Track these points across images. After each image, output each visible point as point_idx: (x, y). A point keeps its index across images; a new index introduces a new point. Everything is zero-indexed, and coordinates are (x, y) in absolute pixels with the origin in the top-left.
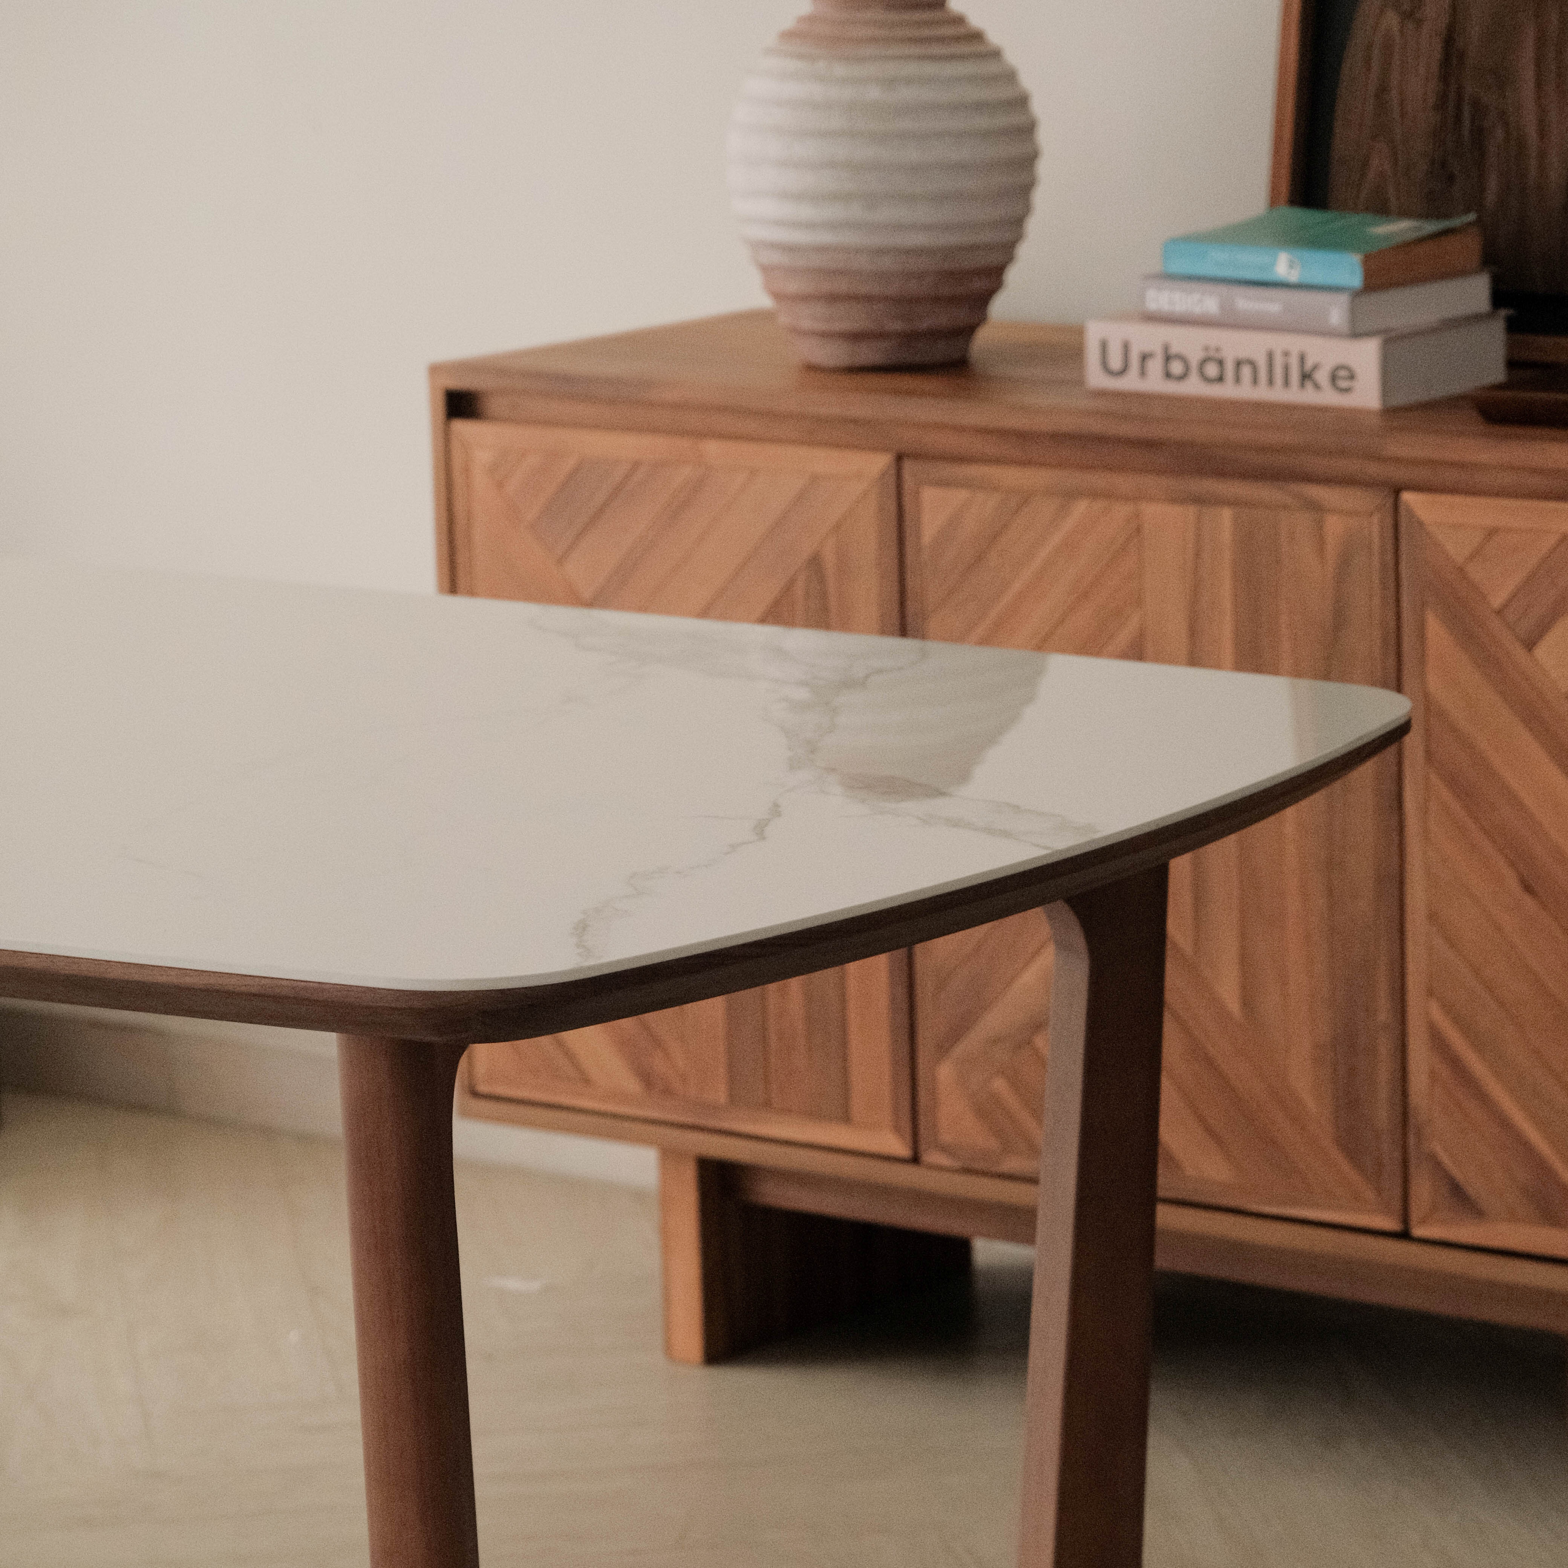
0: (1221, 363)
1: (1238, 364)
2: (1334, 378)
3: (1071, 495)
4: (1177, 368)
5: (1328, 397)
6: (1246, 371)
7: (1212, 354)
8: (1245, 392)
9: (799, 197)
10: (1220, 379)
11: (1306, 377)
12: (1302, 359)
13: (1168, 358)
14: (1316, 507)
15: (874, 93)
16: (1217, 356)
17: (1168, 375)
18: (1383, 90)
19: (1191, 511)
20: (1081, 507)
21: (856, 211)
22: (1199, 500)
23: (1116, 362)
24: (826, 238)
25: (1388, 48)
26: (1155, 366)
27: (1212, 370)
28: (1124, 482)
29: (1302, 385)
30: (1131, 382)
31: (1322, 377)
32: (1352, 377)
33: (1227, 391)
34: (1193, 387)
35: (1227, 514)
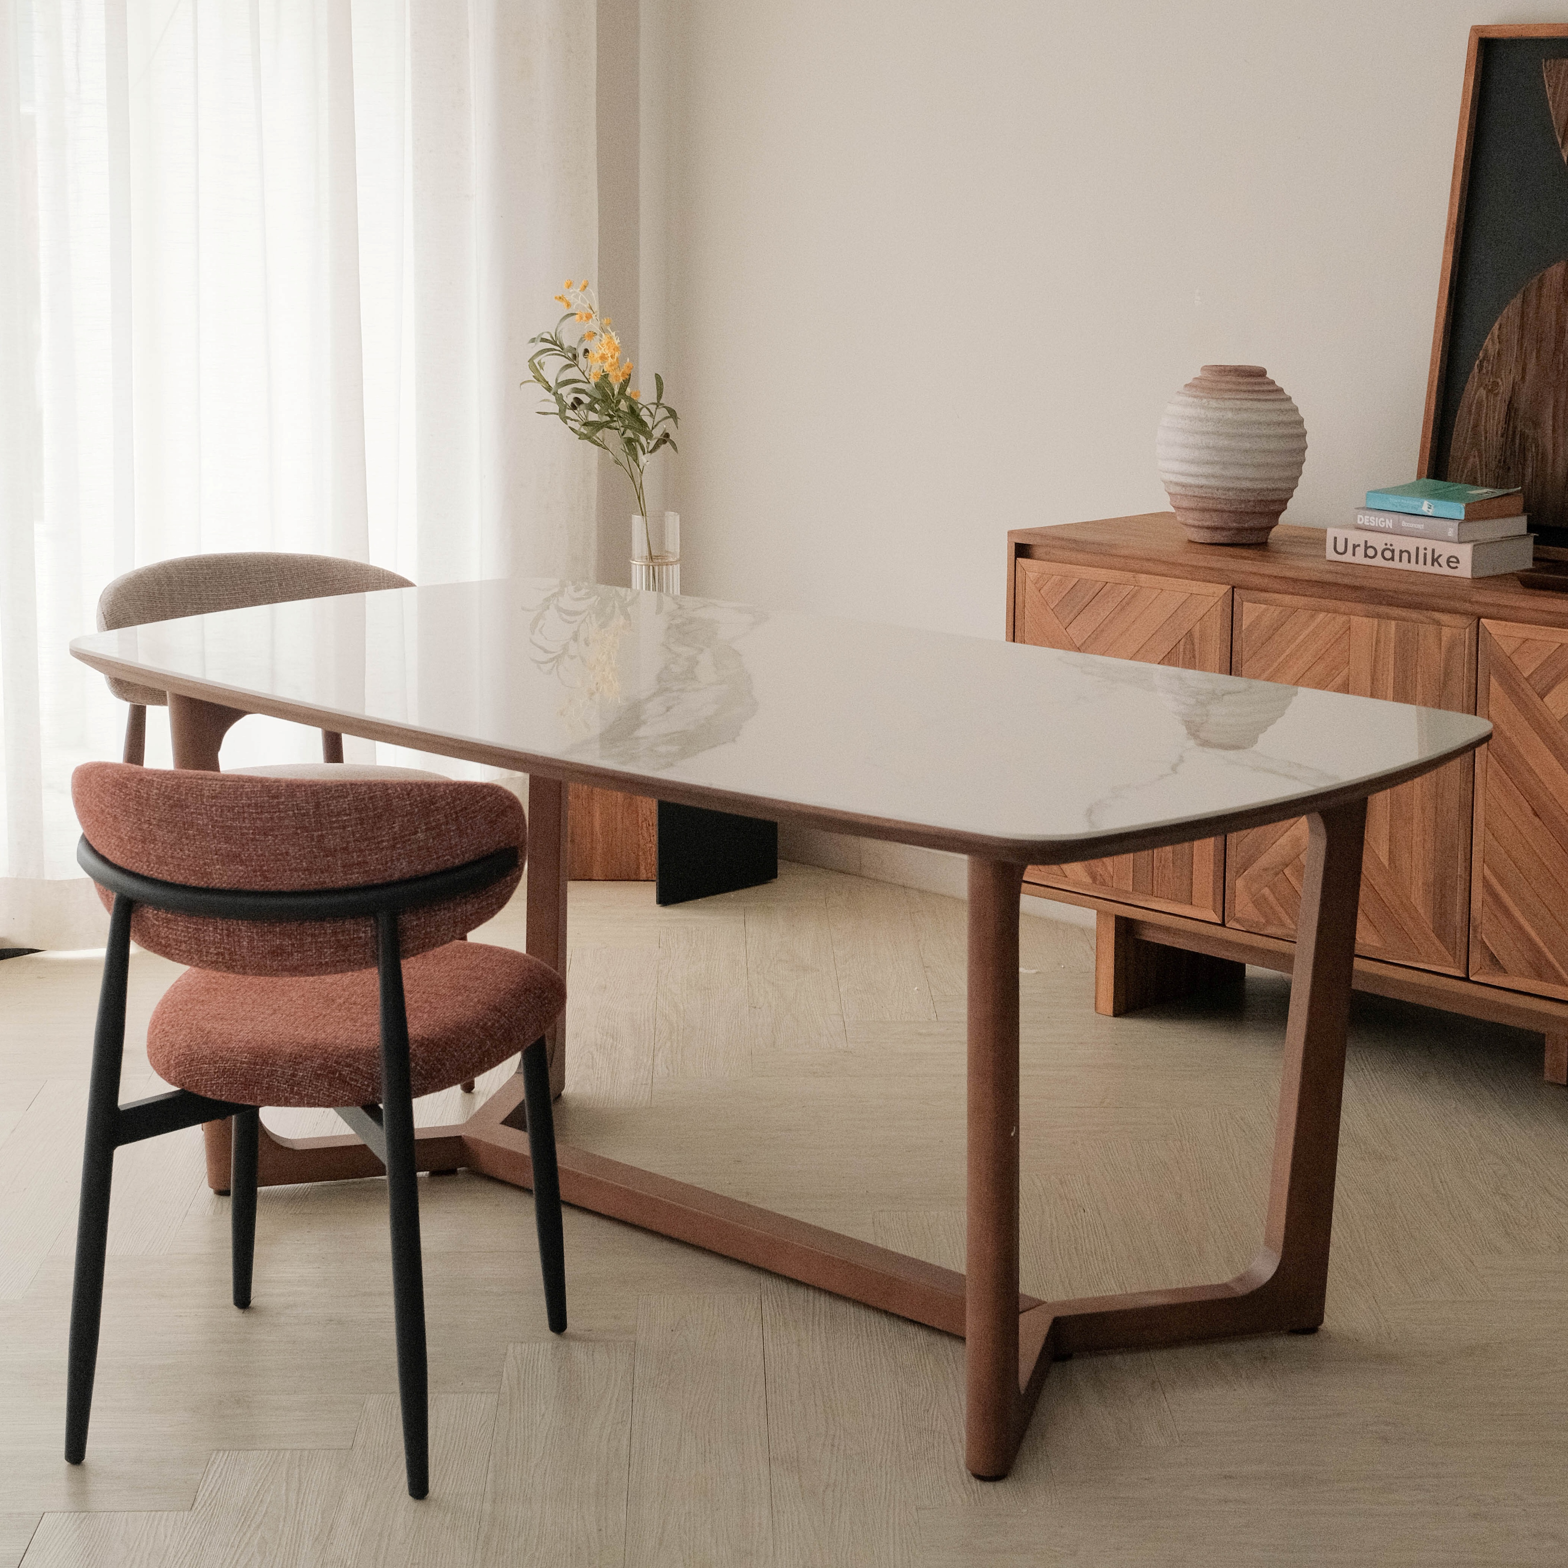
0: (1393, 551)
1: (1401, 552)
2: (1448, 562)
3: (1318, 610)
4: (1371, 552)
5: (1445, 570)
6: (1405, 555)
7: (1388, 546)
8: (1404, 565)
9: (1192, 462)
10: (1392, 559)
11: (1434, 560)
12: (1433, 551)
13: (1366, 548)
14: (1438, 623)
15: (1230, 415)
16: (1391, 548)
17: (1366, 556)
18: (1476, 426)
19: (1376, 621)
20: (1322, 615)
21: (1217, 470)
22: (1379, 616)
23: (1341, 549)
24: (1203, 481)
25: (1480, 404)
26: (1360, 551)
27: (1388, 554)
28: (1343, 606)
29: (1433, 565)
30: (1348, 558)
31: (1443, 560)
32: (1458, 562)
33: (1395, 564)
34: (1379, 561)
35: (1393, 623)
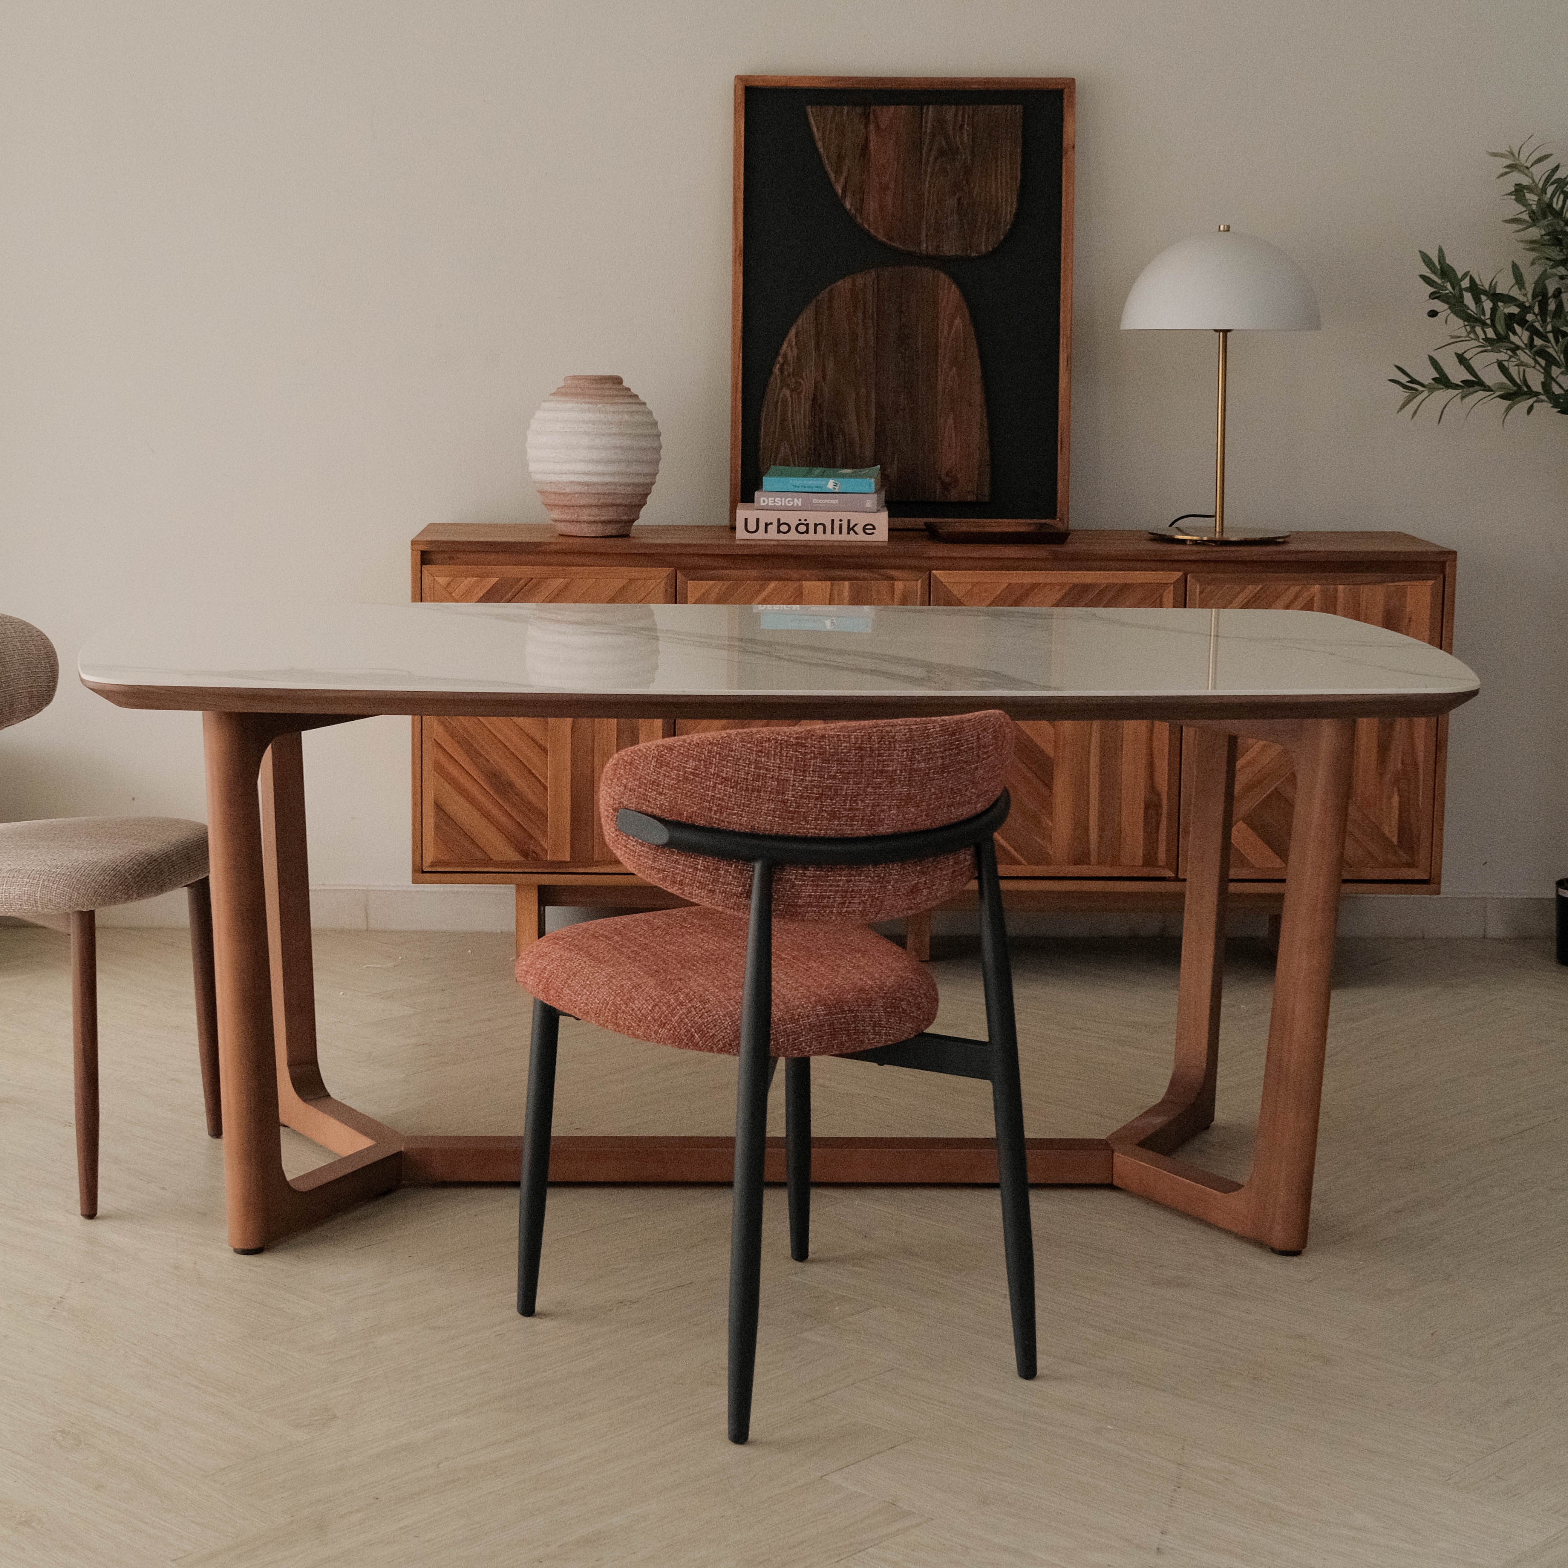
0: (807, 525)
1: (816, 525)
2: (864, 529)
4: (784, 528)
5: (862, 537)
6: (820, 528)
7: (803, 521)
8: (820, 536)
9: (599, 462)
10: (807, 532)
11: (850, 529)
12: (849, 521)
13: (779, 525)
14: (892, 578)
15: (626, 417)
16: (805, 523)
17: (779, 531)
19: (829, 583)
20: (772, 585)
21: (622, 468)
22: (832, 579)
23: (752, 526)
24: (607, 479)
26: (773, 528)
27: (802, 528)
28: (795, 574)
29: (849, 533)
30: (760, 535)
31: (858, 529)
32: (874, 528)
33: (811, 536)
34: (793, 536)
35: (846, 583)
